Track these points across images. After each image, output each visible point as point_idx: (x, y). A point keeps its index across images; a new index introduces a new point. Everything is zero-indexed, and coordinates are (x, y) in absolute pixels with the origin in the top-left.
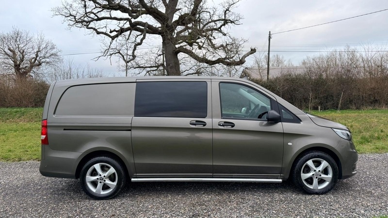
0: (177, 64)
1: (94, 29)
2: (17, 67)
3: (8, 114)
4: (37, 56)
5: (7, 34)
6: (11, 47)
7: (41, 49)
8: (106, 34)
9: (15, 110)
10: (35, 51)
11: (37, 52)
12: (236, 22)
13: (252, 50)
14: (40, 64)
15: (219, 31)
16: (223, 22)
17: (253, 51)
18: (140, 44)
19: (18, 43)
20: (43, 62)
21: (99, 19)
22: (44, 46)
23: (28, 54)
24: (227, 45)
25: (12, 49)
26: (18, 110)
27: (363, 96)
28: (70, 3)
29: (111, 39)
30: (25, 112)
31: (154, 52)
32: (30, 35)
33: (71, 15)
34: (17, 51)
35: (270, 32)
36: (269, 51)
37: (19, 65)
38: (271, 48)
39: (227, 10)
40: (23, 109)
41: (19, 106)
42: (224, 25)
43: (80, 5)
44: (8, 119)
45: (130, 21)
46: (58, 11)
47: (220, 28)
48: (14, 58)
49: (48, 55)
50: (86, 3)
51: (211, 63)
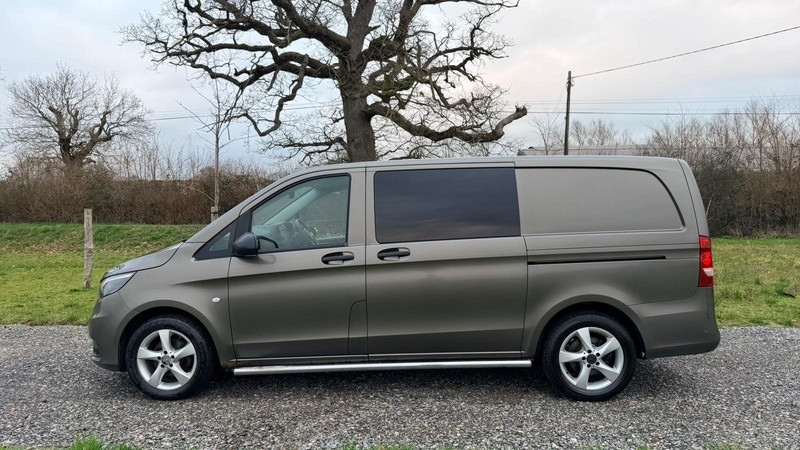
0: (369, 137)
1: (206, 68)
2: (65, 143)
3: (29, 234)
4: (104, 121)
5: (47, 78)
6: (54, 103)
7: (110, 109)
8: (227, 78)
9: (44, 227)
10: (100, 112)
11: (105, 114)
12: (495, 53)
13: (518, 110)
14: (109, 138)
15: (460, 71)
16: (468, 52)
17: (521, 112)
18: (290, 98)
19: (67, 96)
20: (114, 134)
21: (211, 49)
22: (117, 101)
23: (87, 118)
24: (474, 99)
25: (55, 107)
26: (50, 227)
27: (757, 209)
28: (156, 17)
29: (238, 88)
30: (63, 232)
31: (325, 114)
32: (90, 80)
33: (157, 41)
34: (65, 112)
35: (570, 73)
36: (568, 113)
37: (69, 140)
38: (571, 106)
39: (475, 29)
40: (58, 226)
41: (54, 219)
42: (471, 58)
43: (176, 22)
44: (27, 245)
45: (274, 53)
46: (133, 34)
47: (463, 64)
48: (59, 126)
49: (125, 119)
50: (187, 17)
51: (436, 137)
